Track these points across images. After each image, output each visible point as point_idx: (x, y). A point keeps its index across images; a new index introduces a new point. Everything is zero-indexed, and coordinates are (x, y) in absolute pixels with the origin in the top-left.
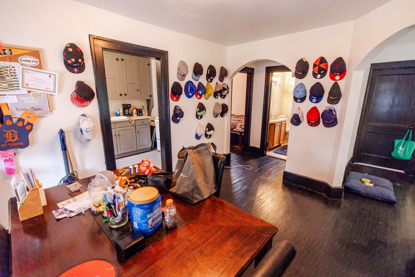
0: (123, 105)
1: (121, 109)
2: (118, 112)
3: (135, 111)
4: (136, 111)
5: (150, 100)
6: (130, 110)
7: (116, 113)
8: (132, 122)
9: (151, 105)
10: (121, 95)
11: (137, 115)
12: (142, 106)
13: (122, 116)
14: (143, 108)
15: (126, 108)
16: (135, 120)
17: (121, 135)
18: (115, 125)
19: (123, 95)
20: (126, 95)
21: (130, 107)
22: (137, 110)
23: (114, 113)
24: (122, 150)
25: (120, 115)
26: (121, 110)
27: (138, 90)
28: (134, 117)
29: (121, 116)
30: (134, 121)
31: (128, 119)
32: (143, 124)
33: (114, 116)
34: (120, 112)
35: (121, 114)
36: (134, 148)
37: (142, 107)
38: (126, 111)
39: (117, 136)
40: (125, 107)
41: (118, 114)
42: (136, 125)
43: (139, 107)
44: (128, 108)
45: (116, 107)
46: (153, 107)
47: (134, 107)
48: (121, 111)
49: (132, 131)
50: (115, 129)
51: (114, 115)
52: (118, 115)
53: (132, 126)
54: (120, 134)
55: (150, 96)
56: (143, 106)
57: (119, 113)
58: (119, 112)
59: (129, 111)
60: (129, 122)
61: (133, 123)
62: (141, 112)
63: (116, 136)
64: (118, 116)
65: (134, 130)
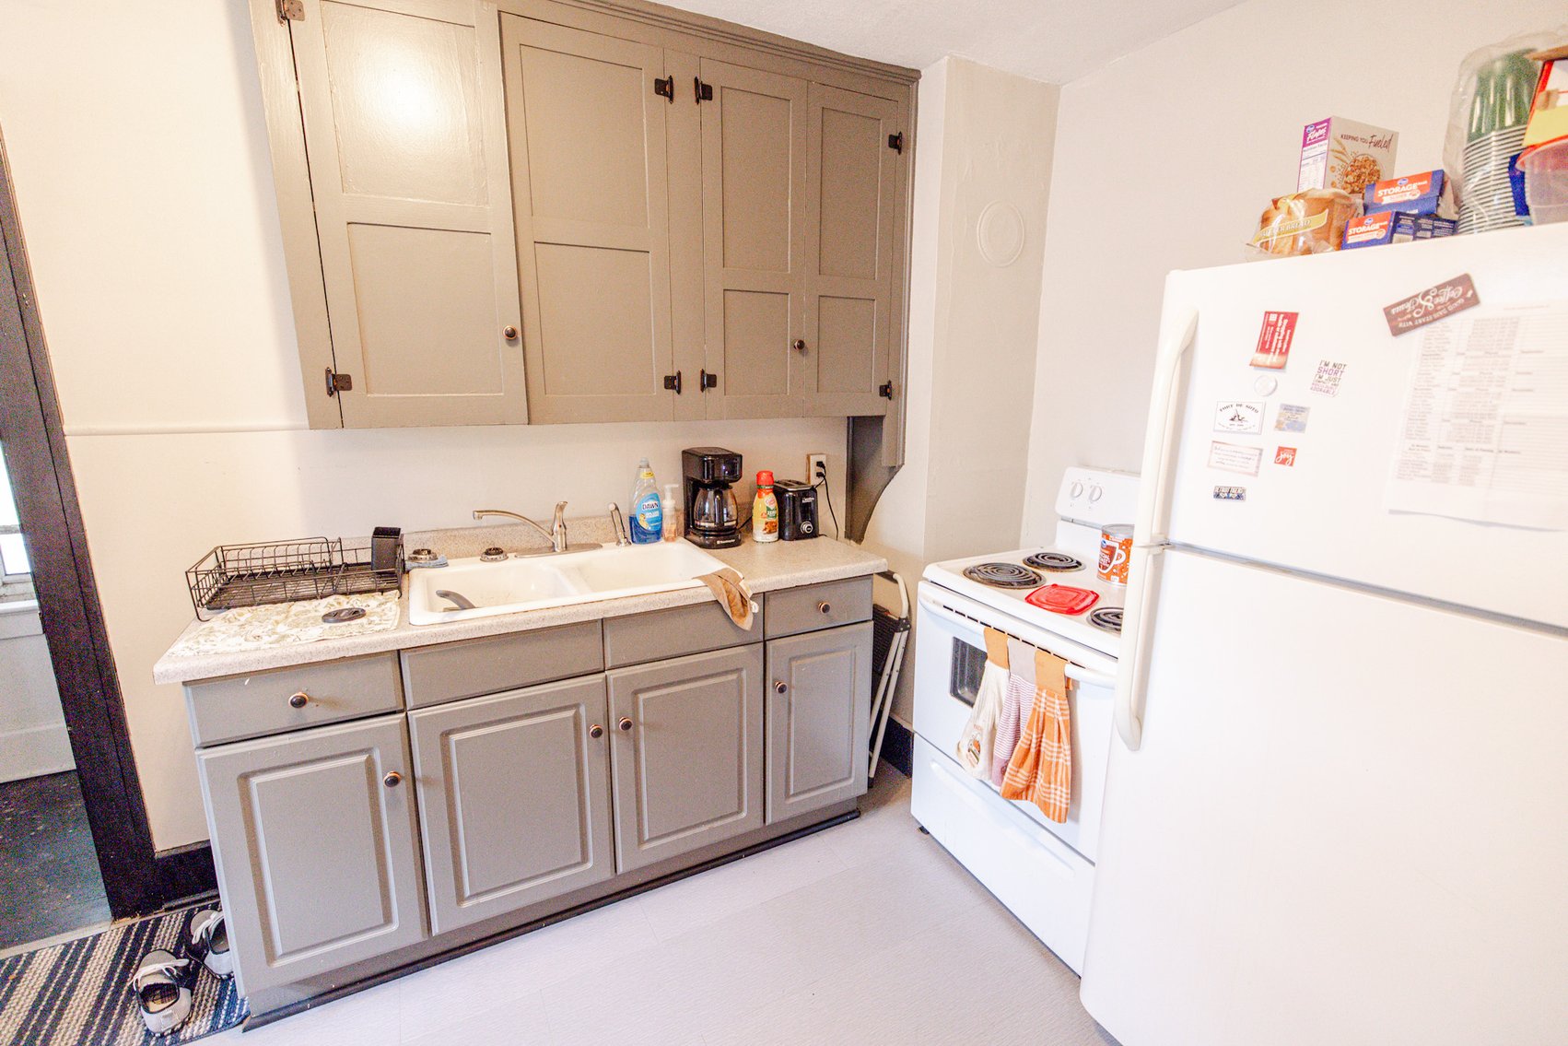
0: (687, 454)
1: (667, 487)
2: (649, 515)
3: (765, 505)
4: (774, 505)
5: (881, 418)
6: (730, 501)
7: (633, 520)
8: (743, 615)
9: (885, 459)
10: (673, 383)
11: (781, 537)
12: (814, 460)
13: (673, 540)
14: (819, 475)
15: (706, 487)
16: (765, 597)
17: (648, 726)
18: (608, 640)
19: (691, 381)
20: (709, 381)
21: (735, 473)
22: (779, 493)
23: (617, 519)
24: (647, 837)
25: (658, 534)
26: (668, 495)
27: (801, 345)
28: (759, 547)
29: (667, 540)
30: (755, 607)
31: (714, 590)
32: (821, 620)
33: (619, 542)
34: (660, 509)
35: (670, 525)
36: (744, 814)
37: (814, 469)
38: (705, 498)
39: (614, 737)
40: (697, 476)
41: (644, 525)
42: (770, 634)
43: (793, 470)
44: (720, 486)
45: (638, 475)
46: (893, 471)
47: (758, 476)
48: (672, 503)
49: (740, 681)
50: (602, 675)
51: (620, 534)
52: (645, 532)
53: (738, 641)
54: (641, 718)
55: (886, 391)
56: (820, 464)
57: (650, 522)
58: (656, 514)
59: (722, 504)
60: (716, 613)
61: (747, 624)
62: (809, 513)
63: (603, 738)
64: (644, 541)
65: (751, 676)
